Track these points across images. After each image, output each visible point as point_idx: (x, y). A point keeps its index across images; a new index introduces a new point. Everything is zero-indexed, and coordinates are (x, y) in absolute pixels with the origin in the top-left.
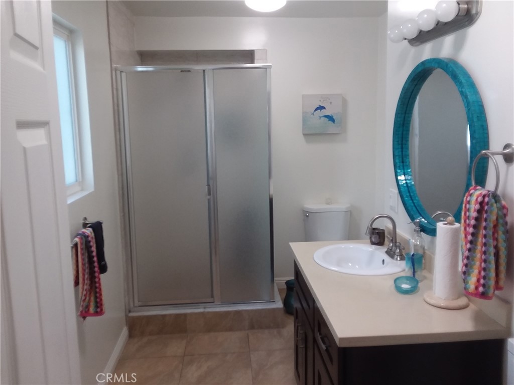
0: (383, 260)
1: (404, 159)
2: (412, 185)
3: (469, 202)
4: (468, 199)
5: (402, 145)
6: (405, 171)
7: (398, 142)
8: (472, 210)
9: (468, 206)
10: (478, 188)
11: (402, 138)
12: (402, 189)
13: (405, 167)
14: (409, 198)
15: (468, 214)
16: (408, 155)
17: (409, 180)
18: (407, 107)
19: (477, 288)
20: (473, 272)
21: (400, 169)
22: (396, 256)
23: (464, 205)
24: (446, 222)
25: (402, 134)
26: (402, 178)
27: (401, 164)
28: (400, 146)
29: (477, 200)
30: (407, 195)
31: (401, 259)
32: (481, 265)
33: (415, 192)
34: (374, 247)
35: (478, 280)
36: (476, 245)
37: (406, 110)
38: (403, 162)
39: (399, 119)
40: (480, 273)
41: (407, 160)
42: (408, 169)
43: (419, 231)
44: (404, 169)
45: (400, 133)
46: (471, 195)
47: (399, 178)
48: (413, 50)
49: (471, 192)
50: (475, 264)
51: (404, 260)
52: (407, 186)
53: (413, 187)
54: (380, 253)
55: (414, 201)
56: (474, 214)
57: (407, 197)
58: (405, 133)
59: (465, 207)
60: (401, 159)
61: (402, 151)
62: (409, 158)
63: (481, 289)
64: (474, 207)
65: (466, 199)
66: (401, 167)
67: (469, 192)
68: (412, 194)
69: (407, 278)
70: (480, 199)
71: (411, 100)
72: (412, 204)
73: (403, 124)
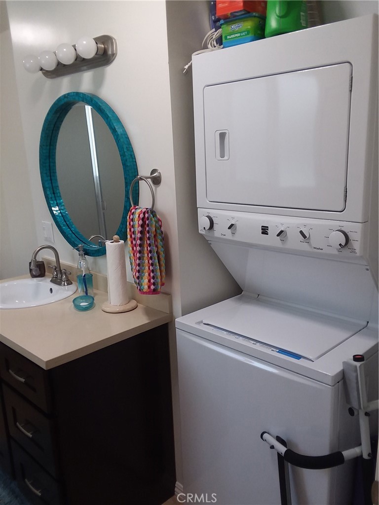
0: (51, 289)
1: (55, 190)
2: (67, 214)
3: (132, 220)
4: (131, 218)
5: (51, 177)
6: (58, 201)
7: (46, 173)
8: (136, 226)
9: (131, 223)
10: (137, 207)
11: (50, 170)
12: (59, 219)
13: (57, 198)
14: (67, 227)
15: (132, 230)
16: (58, 186)
17: (62, 210)
18: (51, 139)
19: (149, 287)
20: (144, 275)
21: (52, 200)
22: (63, 282)
23: (128, 223)
24: (113, 241)
25: (50, 166)
26: (55, 209)
27: (53, 195)
28: (49, 178)
29: (139, 216)
30: (63, 225)
31: (68, 284)
32: (149, 268)
33: (70, 221)
34: (35, 279)
35: (149, 281)
36: (143, 253)
37: (50, 143)
38: (54, 193)
39: (44, 151)
40: (149, 275)
41: (58, 191)
42: (60, 200)
43: (83, 255)
44: (56, 200)
45: (47, 165)
46: (133, 214)
47: (53, 209)
48: (48, 82)
49: (132, 211)
50: (145, 269)
51: (72, 284)
52: (62, 216)
53: (68, 216)
54: (45, 283)
55: (72, 229)
56: (138, 229)
57: (64, 225)
58: (52, 164)
59: (130, 224)
60: (52, 190)
61: (52, 183)
62: (59, 189)
63: (152, 287)
64: (137, 223)
65: (129, 218)
66: (54, 199)
67: (131, 212)
68: (68, 223)
69: (81, 298)
70: (142, 216)
71: (54, 132)
72: (71, 232)
73: (49, 156)
